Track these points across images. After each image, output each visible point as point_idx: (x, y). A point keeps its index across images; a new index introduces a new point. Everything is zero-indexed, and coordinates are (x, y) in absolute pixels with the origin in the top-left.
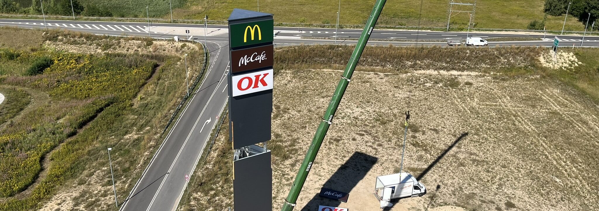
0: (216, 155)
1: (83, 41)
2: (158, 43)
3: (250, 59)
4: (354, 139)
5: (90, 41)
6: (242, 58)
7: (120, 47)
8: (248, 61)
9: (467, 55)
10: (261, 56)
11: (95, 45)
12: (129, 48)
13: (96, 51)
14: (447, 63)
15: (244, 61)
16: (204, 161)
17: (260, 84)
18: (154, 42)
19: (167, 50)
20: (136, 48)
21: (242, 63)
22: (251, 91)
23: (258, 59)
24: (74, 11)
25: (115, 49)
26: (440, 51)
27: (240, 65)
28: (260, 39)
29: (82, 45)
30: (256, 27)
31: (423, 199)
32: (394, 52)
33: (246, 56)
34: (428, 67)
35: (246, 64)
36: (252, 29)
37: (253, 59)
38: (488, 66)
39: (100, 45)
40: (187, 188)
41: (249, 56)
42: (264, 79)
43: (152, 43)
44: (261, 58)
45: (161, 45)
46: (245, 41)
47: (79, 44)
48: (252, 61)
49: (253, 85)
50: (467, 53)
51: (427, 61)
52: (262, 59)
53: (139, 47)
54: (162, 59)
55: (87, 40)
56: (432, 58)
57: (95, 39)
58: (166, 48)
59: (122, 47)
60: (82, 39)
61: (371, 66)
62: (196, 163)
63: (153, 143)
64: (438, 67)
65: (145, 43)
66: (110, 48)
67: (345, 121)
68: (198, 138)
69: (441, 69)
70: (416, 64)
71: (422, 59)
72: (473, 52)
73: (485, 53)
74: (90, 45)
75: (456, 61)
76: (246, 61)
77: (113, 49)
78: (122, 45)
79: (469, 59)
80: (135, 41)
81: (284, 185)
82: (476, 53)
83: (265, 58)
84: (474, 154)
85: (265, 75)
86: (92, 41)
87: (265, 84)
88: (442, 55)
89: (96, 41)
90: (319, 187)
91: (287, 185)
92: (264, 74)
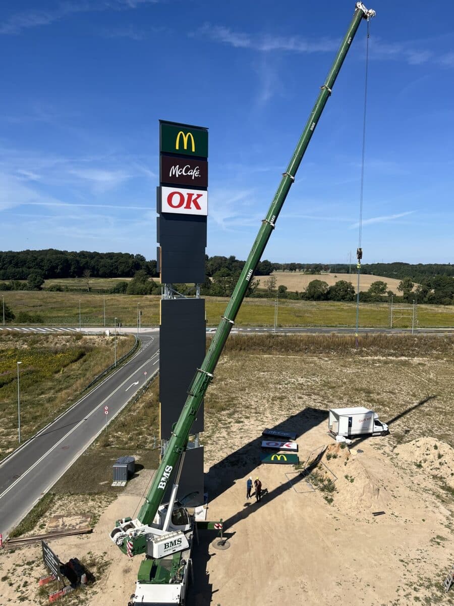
0: (141, 406)
1: (10, 338)
2: (88, 337)
3: (181, 171)
4: (300, 398)
5: (16, 338)
6: (173, 167)
7: (48, 342)
8: (180, 172)
9: (416, 342)
10: (195, 171)
11: (21, 341)
12: (57, 343)
13: (21, 347)
14: (395, 349)
15: (176, 171)
16: (128, 409)
17: (192, 205)
18: (84, 337)
19: (96, 343)
20: (64, 343)
21: (174, 173)
22: (182, 210)
23: (191, 174)
24: (5, 319)
25: (42, 344)
26: (386, 339)
27: (170, 175)
28: (193, 150)
29: (8, 342)
30: (189, 136)
31: (387, 439)
32: (337, 339)
33: (178, 166)
34: (376, 354)
35: (177, 176)
36: (186, 136)
37: (186, 172)
38: (440, 353)
39: (26, 341)
40: (106, 428)
41: (181, 167)
42: (198, 200)
43: (82, 337)
44: (194, 173)
45: (90, 339)
46: (177, 148)
47: (5, 341)
48: (184, 174)
49: (185, 205)
50: (415, 341)
51: (373, 349)
52: (196, 176)
53: (68, 342)
54: (91, 349)
55: (14, 338)
56: (379, 346)
57: (22, 336)
58: (95, 342)
59: (50, 342)
60: (9, 336)
61: (314, 353)
62: (119, 411)
63: (72, 398)
64: (386, 353)
65: (74, 338)
66: (37, 343)
67: (289, 386)
68: (122, 395)
69: (389, 355)
70: (362, 351)
71: (368, 345)
72: (421, 339)
73: (434, 340)
74: (16, 341)
75: (405, 348)
76: (178, 173)
77: (40, 344)
78: (50, 340)
79: (417, 346)
80: (64, 337)
81: (220, 428)
82: (425, 340)
83: (199, 174)
84: (439, 408)
85: (199, 196)
86: (19, 338)
87: (198, 207)
88: (389, 343)
89: (24, 338)
90: (263, 429)
91: (224, 428)
92: (197, 195)
